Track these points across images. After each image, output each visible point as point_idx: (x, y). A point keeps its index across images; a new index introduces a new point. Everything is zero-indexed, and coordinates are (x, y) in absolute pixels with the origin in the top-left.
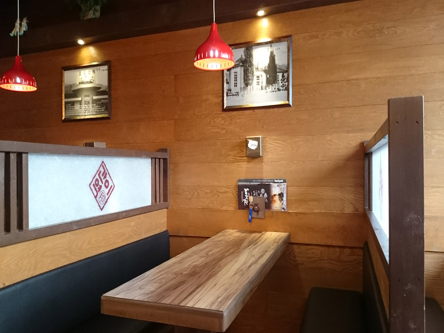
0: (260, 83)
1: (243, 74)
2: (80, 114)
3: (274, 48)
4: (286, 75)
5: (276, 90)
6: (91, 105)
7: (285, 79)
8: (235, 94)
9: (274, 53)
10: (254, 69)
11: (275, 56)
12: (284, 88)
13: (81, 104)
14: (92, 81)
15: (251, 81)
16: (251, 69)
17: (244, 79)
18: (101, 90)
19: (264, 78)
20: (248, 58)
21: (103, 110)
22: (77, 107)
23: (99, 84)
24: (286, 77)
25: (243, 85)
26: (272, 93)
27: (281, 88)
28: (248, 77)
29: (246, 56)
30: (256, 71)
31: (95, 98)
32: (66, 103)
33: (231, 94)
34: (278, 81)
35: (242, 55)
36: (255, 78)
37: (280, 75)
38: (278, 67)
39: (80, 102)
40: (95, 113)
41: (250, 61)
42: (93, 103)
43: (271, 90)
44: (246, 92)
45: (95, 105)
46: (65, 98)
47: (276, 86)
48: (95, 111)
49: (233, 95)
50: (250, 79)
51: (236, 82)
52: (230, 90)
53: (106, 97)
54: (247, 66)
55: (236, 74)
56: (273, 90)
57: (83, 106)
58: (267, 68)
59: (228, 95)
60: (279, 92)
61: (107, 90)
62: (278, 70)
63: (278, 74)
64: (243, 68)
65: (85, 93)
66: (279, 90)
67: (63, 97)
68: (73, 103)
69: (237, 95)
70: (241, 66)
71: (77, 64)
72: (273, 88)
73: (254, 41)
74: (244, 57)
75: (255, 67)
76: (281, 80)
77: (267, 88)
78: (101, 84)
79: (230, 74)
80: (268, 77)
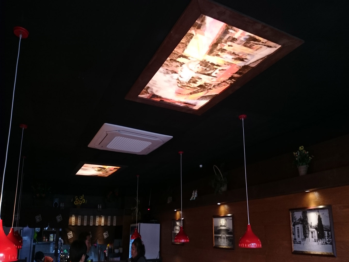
0: (314, 237)
1: (302, 229)
2: (221, 245)
3: (320, 213)
4: (330, 233)
5: (325, 243)
6: (225, 240)
7: (330, 236)
8: (298, 242)
9: (321, 217)
10: (309, 227)
11: (321, 218)
12: (330, 243)
13: (221, 239)
14: (225, 225)
15: (308, 235)
16: (307, 226)
17: (303, 233)
18: (230, 231)
19: (316, 233)
20: (304, 218)
21: (231, 244)
22: (220, 240)
23: (228, 228)
24: (330, 235)
25: (303, 237)
26: (322, 245)
27: (327, 242)
28: (306, 231)
29: (303, 217)
30: (311, 228)
31: (227, 235)
32: (215, 237)
33: (296, 242)
34: (325, 237)
35: (301, 216)
36: (310, 233)
37: (326, 232)
38: (324, 227)
39: (221, 237)
40: (227, 245)
41: (306, 220)
42: (226, 239)
43: (321, 243)
44: (305, 242)
45: (227, 240)
46: (214, 234)
47: (324, 240)
48: (228, 243)
49: (297, 243)
50: (307, 233)
51: (298, 234)
52: (295, 239)
53: (232, 236)
54: (305, 224)
55: (298, 228)
56: (322, 243)
57: (222, 240)
58: (317, 227)
59: (295, 242)
60: (326, 245)
61: (232, 232)
62: (324, 229)
63: (325, 232)
64: (302, 225)
65: (223, 232)
66: (326, 244)
67: (214, 233)
68: (218, 237)
69: (300, 243)
70: (301, 224)
71: (219, 215)
72: (323, 242)
73: (307, 207)
74: (302, 217)
75: (309, 225)
76: (327, 236)
77: (318, 241)
78: (229, 227)
79: (295, 228)
80: (318, 233)
